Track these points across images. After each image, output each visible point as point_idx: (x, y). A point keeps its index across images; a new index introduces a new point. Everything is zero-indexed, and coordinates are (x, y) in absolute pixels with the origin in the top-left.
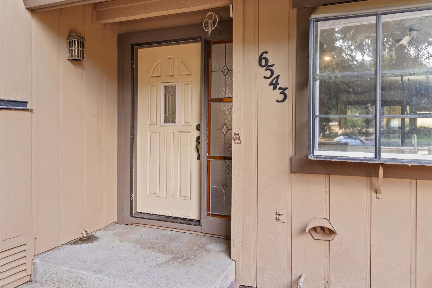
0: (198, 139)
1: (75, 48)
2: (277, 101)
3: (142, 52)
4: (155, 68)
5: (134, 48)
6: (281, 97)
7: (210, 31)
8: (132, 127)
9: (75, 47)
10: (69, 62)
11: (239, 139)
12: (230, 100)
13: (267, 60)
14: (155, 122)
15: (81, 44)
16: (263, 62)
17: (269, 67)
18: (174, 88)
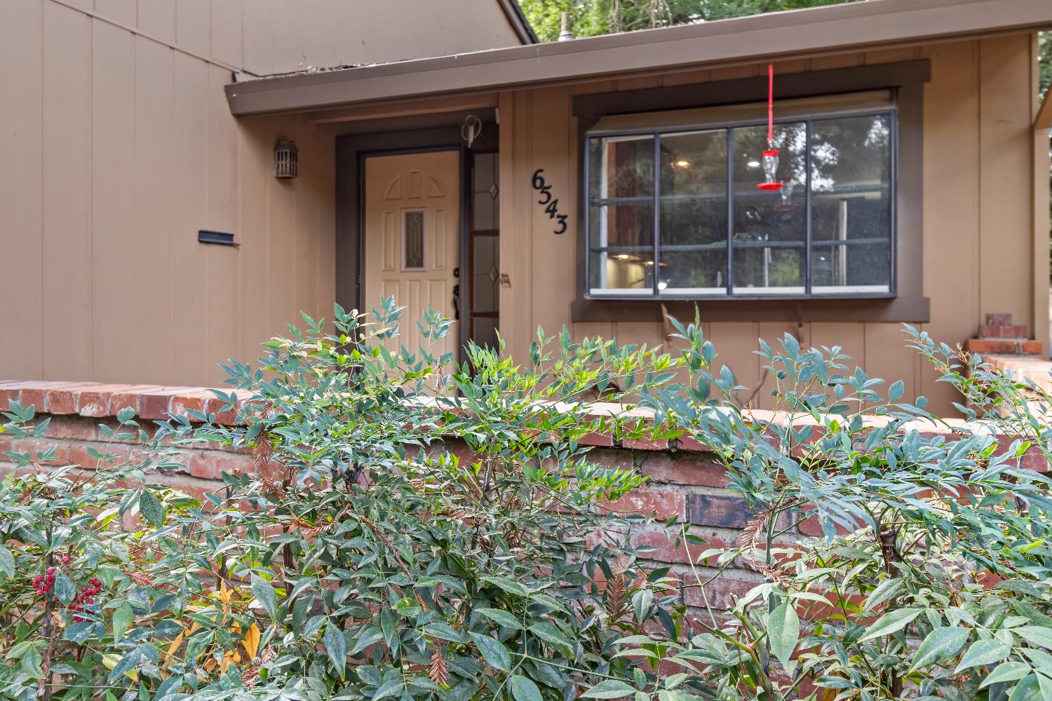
0: (456, 290)
1: (286, 162)
2: (556, 232)
3: (372, 163)
4: (391, 188)
5: (360, 156)
6: (560, 227)
7: (471, 139)
8: (358, 274)
9: (286, 160)
10: (276, 182)
11: (508, 282)
12: (495, 233)
13: (542, 181)
14: (393, 266)
15: (294, 156)
16: (538, 183)
17: (545, 189)
18: (420, 216)
